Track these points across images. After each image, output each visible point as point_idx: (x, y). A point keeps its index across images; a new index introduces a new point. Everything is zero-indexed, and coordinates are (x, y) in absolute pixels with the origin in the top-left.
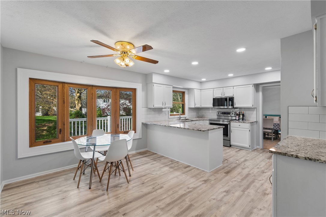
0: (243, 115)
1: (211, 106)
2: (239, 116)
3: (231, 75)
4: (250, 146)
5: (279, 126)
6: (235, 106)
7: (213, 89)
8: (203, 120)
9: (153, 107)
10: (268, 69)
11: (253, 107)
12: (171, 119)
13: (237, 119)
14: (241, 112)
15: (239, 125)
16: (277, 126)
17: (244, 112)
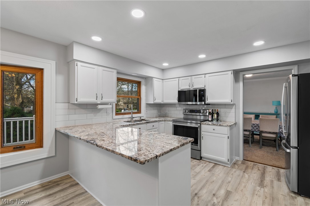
0: (218, 114)
1: (176, 101)
2: (212, 117)
3: (202, 56)
4: (228, 160)
5: (259, 127)
6: (207, 102)
7: (178, 78)
8: (165, 121)
9: (76, 102)
10: (259, 43)
11: (232, 103)
12: (117, 120)
13: (210, 119)
14: (215, 110)
15: (214, 130)
16: (255, 127)
17: (219, 109)
